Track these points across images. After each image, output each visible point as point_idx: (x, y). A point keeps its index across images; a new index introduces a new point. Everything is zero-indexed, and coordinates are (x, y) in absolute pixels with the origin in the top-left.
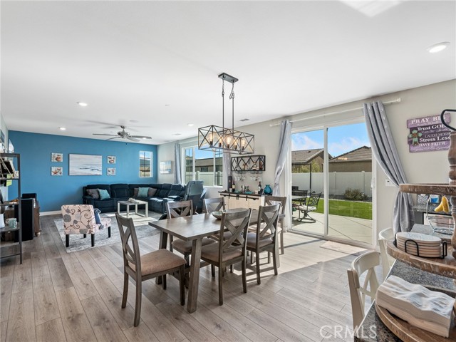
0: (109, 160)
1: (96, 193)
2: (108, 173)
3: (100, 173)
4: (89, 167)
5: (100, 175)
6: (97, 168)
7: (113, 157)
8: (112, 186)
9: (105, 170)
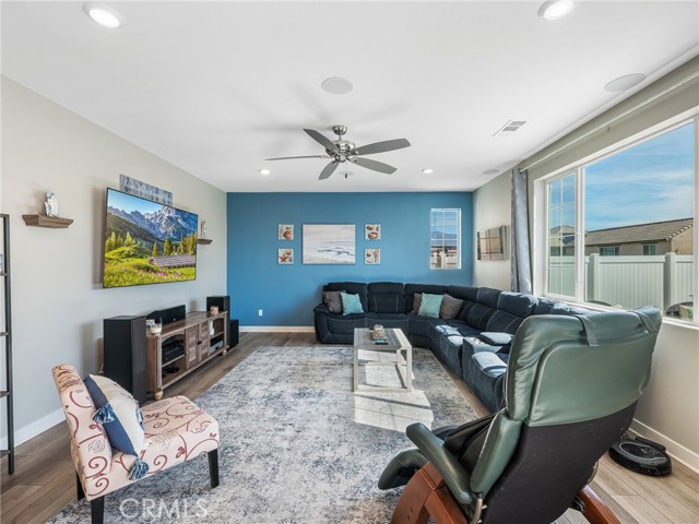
0: (368, 232)
1: (337, 299)
2: (367, 259)
3: (352, 259)
4: (333, 247)
5: (352, 264)
6: (346, 249)
7: (375, 226)
8: (371, 286)
9: (360, 253)
